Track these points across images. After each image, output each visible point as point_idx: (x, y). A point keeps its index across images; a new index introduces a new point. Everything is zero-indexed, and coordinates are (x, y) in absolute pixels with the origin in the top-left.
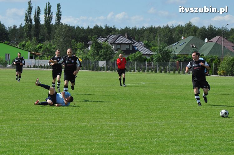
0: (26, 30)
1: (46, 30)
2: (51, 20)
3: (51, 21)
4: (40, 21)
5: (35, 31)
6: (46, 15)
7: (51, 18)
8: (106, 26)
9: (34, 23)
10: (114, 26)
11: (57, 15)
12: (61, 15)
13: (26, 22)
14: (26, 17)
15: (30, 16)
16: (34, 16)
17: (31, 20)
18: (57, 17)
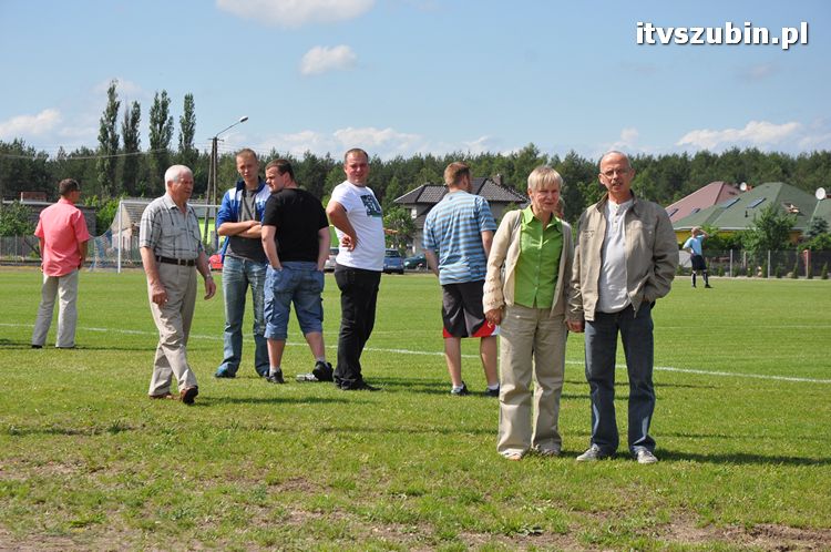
0: (103, 166)
1: (153, 166)
2: (169, 138)
3: (168, 141)
4: (139, 141)
5: (125, 169)
6: (155, 125)
7: (169, 135)
8: (308, 154)
9: (121, 144)
10: (328, 155)
11: (183, 125)
12: (193, 125)
13: (103, 142)
14: (104, 131)
15: (112, 129)
16: (123, 128)
17: (115, 142)
18: (184, 129)
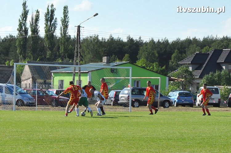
0: (20, 44)
3: (54, 31)
4: (39, 31)
6: (47, 22)
7: (55, 28)
8: (129, 38)
9: (30, 33)
10: (140, 38)
12: (68, 22)
13: (20, 32)
15: (24, 24)
16: (31, 24)
17: (26, 31)
18: (63, 25)
